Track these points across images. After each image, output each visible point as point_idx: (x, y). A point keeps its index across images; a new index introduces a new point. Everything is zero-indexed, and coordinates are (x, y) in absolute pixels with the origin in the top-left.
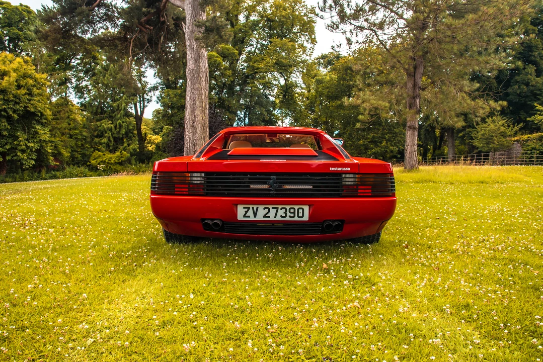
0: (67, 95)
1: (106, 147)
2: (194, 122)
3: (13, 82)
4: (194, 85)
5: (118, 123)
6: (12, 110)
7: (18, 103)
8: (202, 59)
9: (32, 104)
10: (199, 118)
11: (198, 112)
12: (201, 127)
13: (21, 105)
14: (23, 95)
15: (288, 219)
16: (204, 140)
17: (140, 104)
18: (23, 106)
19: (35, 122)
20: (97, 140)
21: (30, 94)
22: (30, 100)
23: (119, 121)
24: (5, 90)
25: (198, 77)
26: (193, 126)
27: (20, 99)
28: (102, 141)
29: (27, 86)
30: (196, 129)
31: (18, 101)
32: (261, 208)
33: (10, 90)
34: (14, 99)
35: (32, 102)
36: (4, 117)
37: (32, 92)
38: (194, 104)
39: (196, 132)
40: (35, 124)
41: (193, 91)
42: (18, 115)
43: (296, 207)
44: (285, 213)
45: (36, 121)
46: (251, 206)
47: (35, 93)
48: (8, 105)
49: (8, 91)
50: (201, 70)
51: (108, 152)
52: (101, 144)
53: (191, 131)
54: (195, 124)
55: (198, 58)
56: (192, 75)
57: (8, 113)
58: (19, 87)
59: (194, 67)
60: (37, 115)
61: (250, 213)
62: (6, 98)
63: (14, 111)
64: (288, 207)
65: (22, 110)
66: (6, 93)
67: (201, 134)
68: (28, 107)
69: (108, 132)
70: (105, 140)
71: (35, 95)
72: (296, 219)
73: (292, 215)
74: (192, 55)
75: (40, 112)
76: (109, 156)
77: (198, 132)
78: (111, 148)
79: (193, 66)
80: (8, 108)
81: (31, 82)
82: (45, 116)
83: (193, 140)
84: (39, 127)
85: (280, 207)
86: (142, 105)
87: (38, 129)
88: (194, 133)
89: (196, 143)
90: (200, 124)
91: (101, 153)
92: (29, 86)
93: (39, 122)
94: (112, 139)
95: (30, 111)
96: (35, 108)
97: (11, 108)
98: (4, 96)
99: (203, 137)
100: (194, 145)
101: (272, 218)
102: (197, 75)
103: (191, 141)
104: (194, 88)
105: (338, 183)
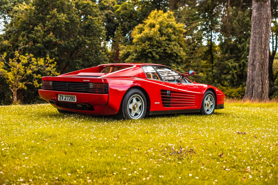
0: (212, 39)
1: (231, 83)
2: (254, 61)
3: (157, 31)
4: (255, 30)
5: (242, 62)
6: (156, 52)
7: (160, 47)
8: (263, 7)
9: (169, 48)
10: (258, 58)
11: (257, 53)
12: (259, 65)
13: (162, 48)
14: (164, 41)
15: (71, 101)
16: (261, 76)
17: (273, 44)
18: (163, 49)
19: (171, 61)
20: (223, 76)
21: (170, 40)
22: (168, 44)
23: (243, 60)
24: (152, 38)
25: (259, 23)
26: (253, 64)
27: (161, 44)
28: (227, 78)
29: (168, 34)
30: (255, 67)
31: (160, 45)
32: (64, 95)
33: (155, 38)
34: (157, 44)
35: (170, 46)
36: (150, 57)
37: (171, 38)
38: (255, 46)
39: (255, 69)
40: (171, 63)
41: (255, 35)
42: (160, 56)
43: (73, 96)
44: (70, 98)
45: (173, 60)
46: (61, 95)
47: (173, 39)
48: (153, 48)
49: (154, 38)
50: (262, 17)
51: (230, 87)
52: (226, 80)
53: (251, 69)
54: (255, 63)
55: (260, 7)
56: (255, 21)
57: (152, 55)
58: (162, 34)
59: (257, 15)
60: (173, 56)
61: (61, 98)
62: (151, 44)
63: (157, 53)
64: (71, 96)
65: (162, 52)
66: (152, 40)
67: (259, 71)
68: (166, 50)
69: (233, 69)
70: (229, 77)
71: (173, 40)
72: (73, 101)
73: (72, 99)
74: (256, 4)
75: (175, 53)
76: (231, 90)
77: (256, 69)
78: (235, 84)
79: (256, 13)
80: (153, 51)
81: (170, 30)
82: (179, 56)
83: (252, 76)
84: (174, 65)
85: (69, 96)
86: (275, 45)
87: (173, 67)
88: (253, 70)
89: (255, 79)
90: (258, 62)
91: (224, 88)
92: (169, 34)
93: (174, 61)
94: (235, 76)
95: (168, 52)
96: (172, 50)
97: (155, 51)
98: (151, 42)
99: (260, 74)
100: (253, 81)
101: (66, 100)
102: (259, 21)
103: (250, 77)
104: (255, 33)
105: (88, 87)
